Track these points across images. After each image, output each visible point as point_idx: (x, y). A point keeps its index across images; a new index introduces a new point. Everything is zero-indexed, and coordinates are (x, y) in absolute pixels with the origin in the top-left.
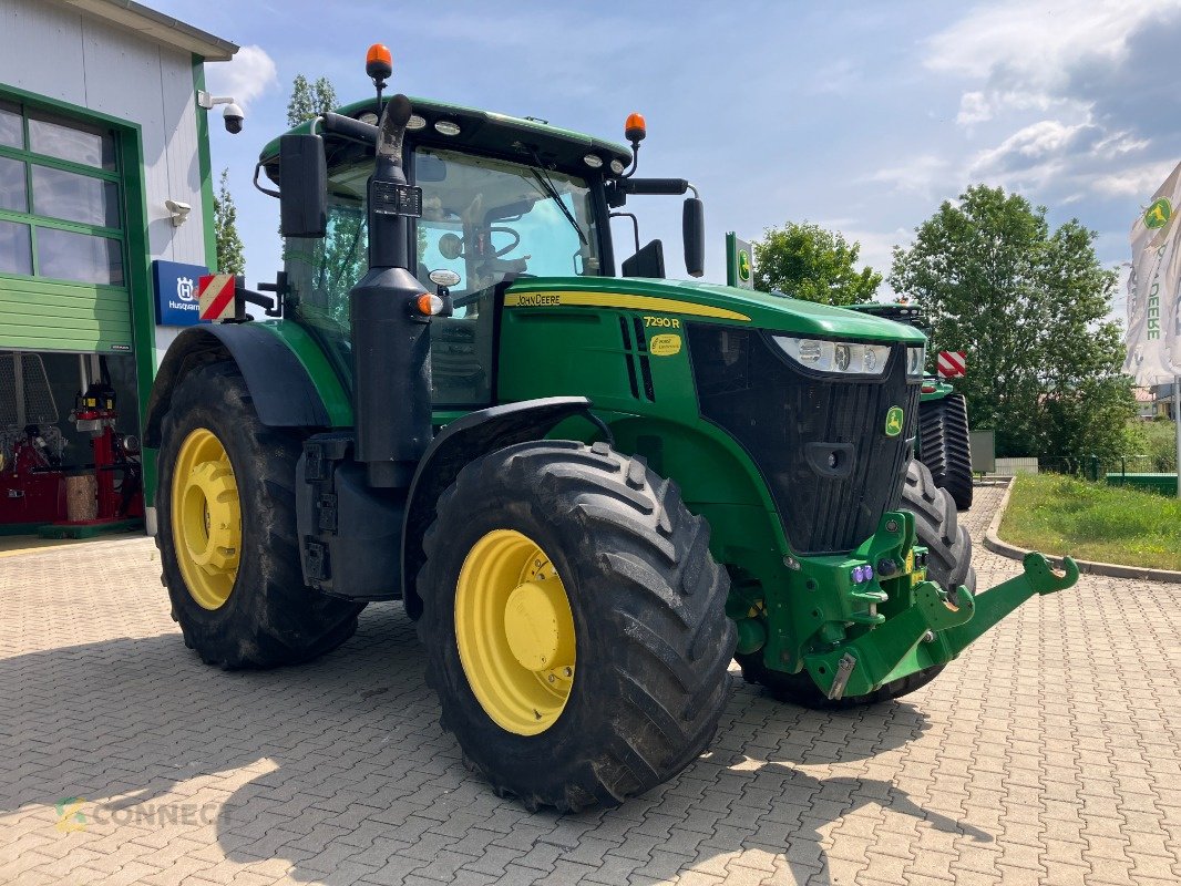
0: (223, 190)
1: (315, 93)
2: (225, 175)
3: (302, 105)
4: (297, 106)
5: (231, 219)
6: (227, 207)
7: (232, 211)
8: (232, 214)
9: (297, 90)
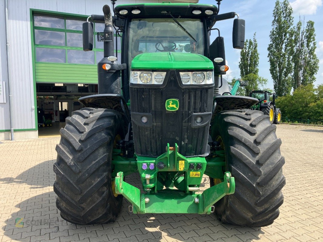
0: (254, 39)
1: (283, 5)
2: (255, 34)
3: (278, 9)
4: (276, 10)
5: (256, 47)
6: (255, 43)
7: (256, 44)
8: (256, 45)
9: (277, 5)
